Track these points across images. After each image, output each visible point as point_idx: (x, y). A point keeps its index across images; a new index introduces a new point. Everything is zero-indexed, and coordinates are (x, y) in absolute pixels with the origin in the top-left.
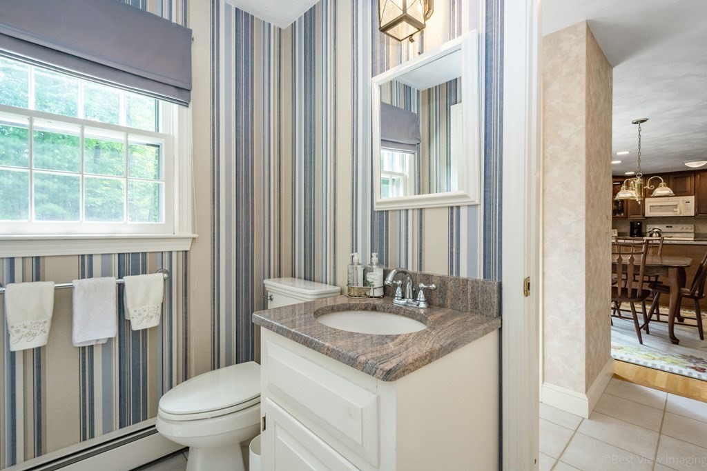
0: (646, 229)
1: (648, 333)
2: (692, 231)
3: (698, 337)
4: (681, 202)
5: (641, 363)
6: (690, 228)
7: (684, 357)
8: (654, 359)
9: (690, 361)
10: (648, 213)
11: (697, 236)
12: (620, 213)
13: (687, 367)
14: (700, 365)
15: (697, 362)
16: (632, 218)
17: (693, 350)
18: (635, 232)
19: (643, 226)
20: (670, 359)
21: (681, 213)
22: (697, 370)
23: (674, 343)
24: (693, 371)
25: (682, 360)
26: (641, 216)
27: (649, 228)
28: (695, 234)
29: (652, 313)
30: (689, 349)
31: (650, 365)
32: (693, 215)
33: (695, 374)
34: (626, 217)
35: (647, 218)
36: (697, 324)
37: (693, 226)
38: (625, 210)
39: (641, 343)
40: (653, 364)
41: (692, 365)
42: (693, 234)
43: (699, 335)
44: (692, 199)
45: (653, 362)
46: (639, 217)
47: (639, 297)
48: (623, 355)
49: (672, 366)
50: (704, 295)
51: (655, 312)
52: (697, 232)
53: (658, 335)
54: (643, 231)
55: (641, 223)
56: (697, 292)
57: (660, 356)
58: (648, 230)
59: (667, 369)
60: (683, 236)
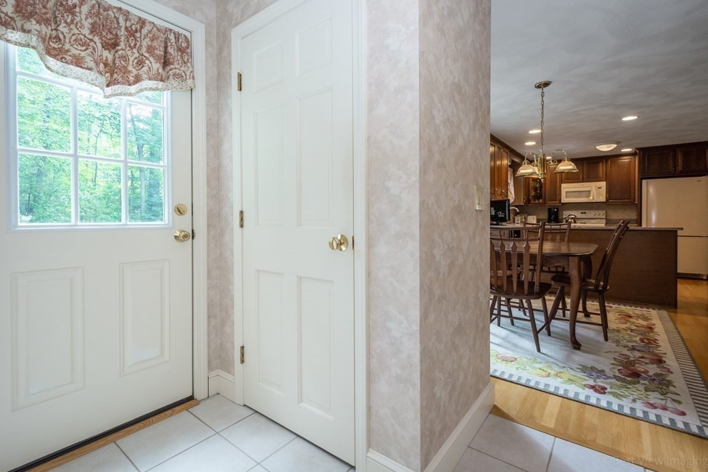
0: (563, 214)
1: (549, 334)
2: (604, 217)
3: (602, 339)
4: (594, 188)
5: (532, 384)
6: (602, 214)
7: (585, 369)
8: (549, 375)
9: (590, 376)
10: (564, 200)
11: (608, 222)
12: (539, 199)
13: (585, 385)
14: (600, 383)
15: (598, 377)
16: (550, 203)
17: (596, 357)
18: (552, 218)
19: (560, 212)
20: (568, 374)
21: (593, 199)
22: (596, 391)
23: (575, 348)
24: (591, 392)
25: (580, 375)
26: (558, 202)
27: (566, 214)
28: (607, 220)
29: (555, 308)
30: (591, 356)
31: (541, 387)
32: (605, 201)
33: (594, 397)
34: (545, 203)
35: (563, 204)
36: (600, 323)
37: (604, 212)
38: (543, 195)
39: (539, 350)
40: (546, 385)
41: (591, 382)
42: (605, 220)
43: (603, 334)
44: (603, 184)
45: (547, 380)
46: (556, 203)
47: (536, 293)
48: (514, 371)
49: (568, 387)
50: (608, 288)
51: (560, 306)
52: (609, 218)
53: (559, 337)
54: (560, 217)
55: (557, 209)
56: (602, 283)
57: (557, 369)
58: (564, 217)
59: (561, 392)
60: (596, 222)
